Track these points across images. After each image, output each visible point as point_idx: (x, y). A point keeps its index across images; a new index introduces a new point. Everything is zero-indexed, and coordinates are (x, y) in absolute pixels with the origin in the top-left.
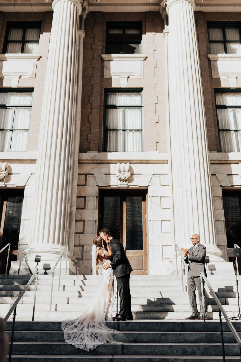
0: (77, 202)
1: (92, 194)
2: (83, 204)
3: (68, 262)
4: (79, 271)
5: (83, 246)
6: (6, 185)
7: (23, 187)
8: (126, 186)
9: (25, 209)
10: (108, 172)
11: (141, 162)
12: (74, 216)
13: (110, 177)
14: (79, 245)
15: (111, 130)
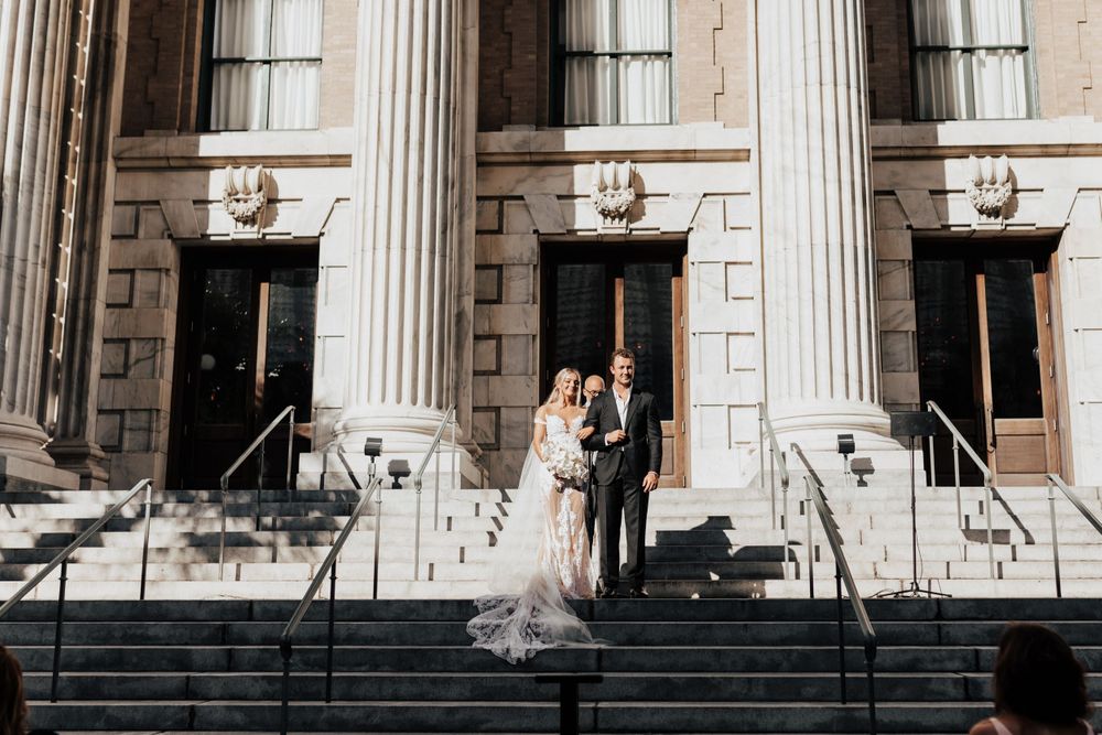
0: (478, 282)
1: (522, 259)
2: (495, 287)
3: (458, 455)
4: (489, 479)
5: (497, 409)
6: (264, 235)
7: (316, 240)
8: (623, 231)
9: (326, 304)
10: (568, 191)
11: (668, 157)
12: (469, 323)
13: (574, 205)
14: (487, 409)
15: (573, 55)
